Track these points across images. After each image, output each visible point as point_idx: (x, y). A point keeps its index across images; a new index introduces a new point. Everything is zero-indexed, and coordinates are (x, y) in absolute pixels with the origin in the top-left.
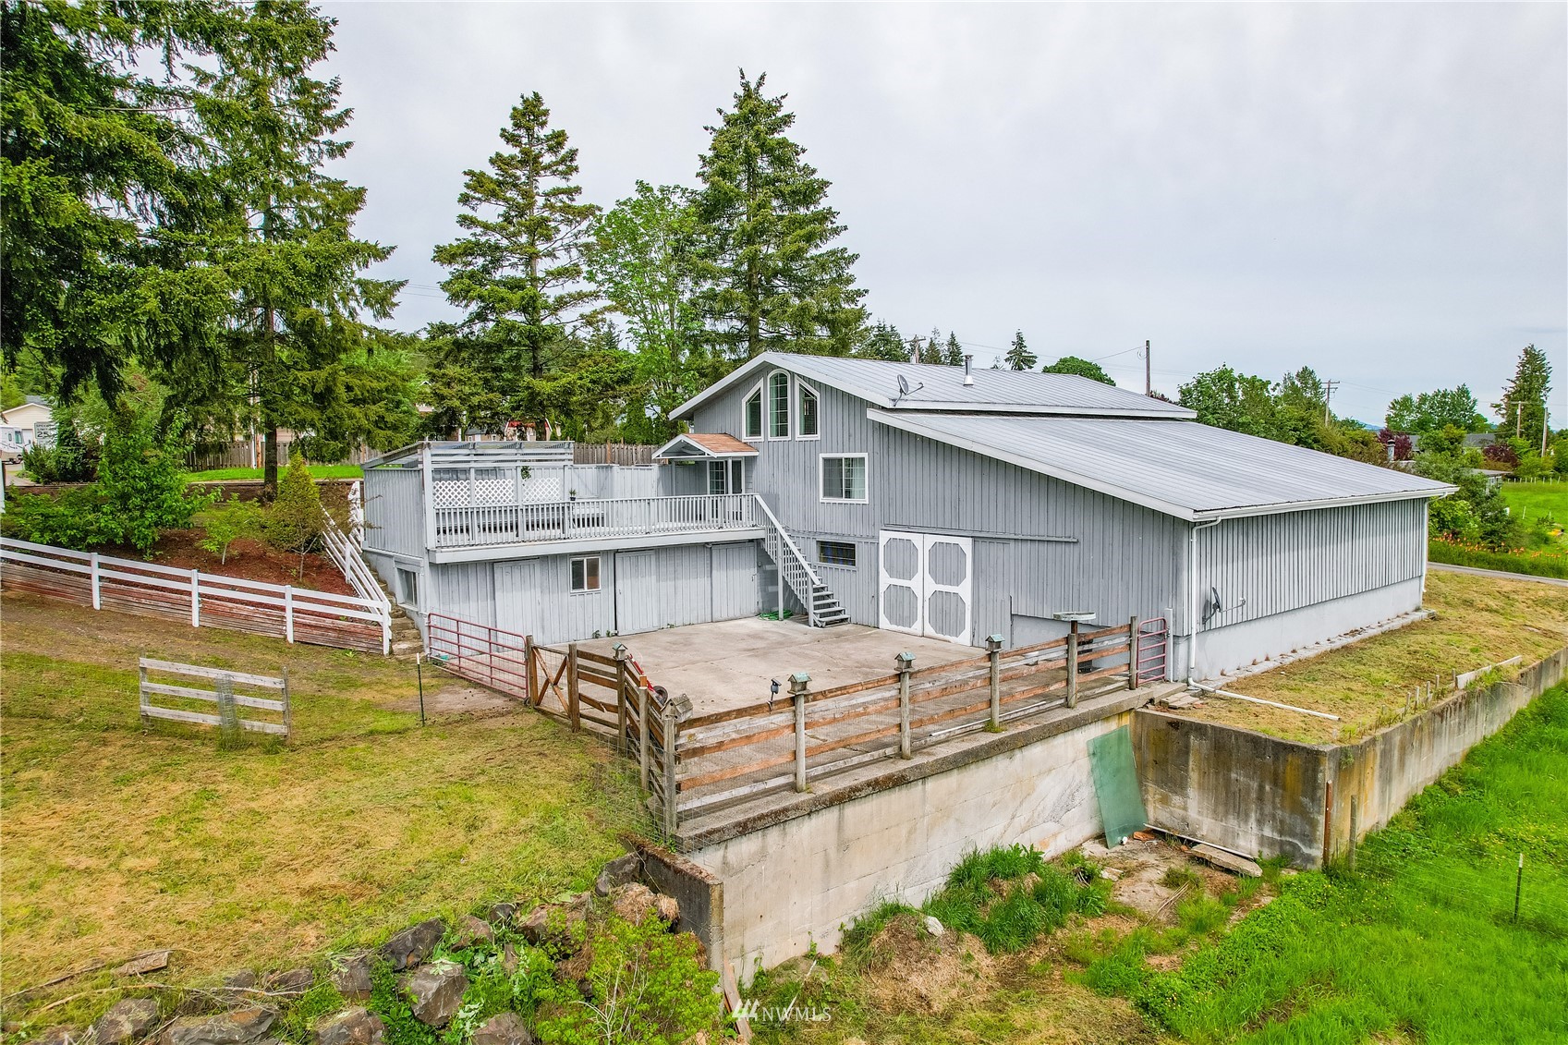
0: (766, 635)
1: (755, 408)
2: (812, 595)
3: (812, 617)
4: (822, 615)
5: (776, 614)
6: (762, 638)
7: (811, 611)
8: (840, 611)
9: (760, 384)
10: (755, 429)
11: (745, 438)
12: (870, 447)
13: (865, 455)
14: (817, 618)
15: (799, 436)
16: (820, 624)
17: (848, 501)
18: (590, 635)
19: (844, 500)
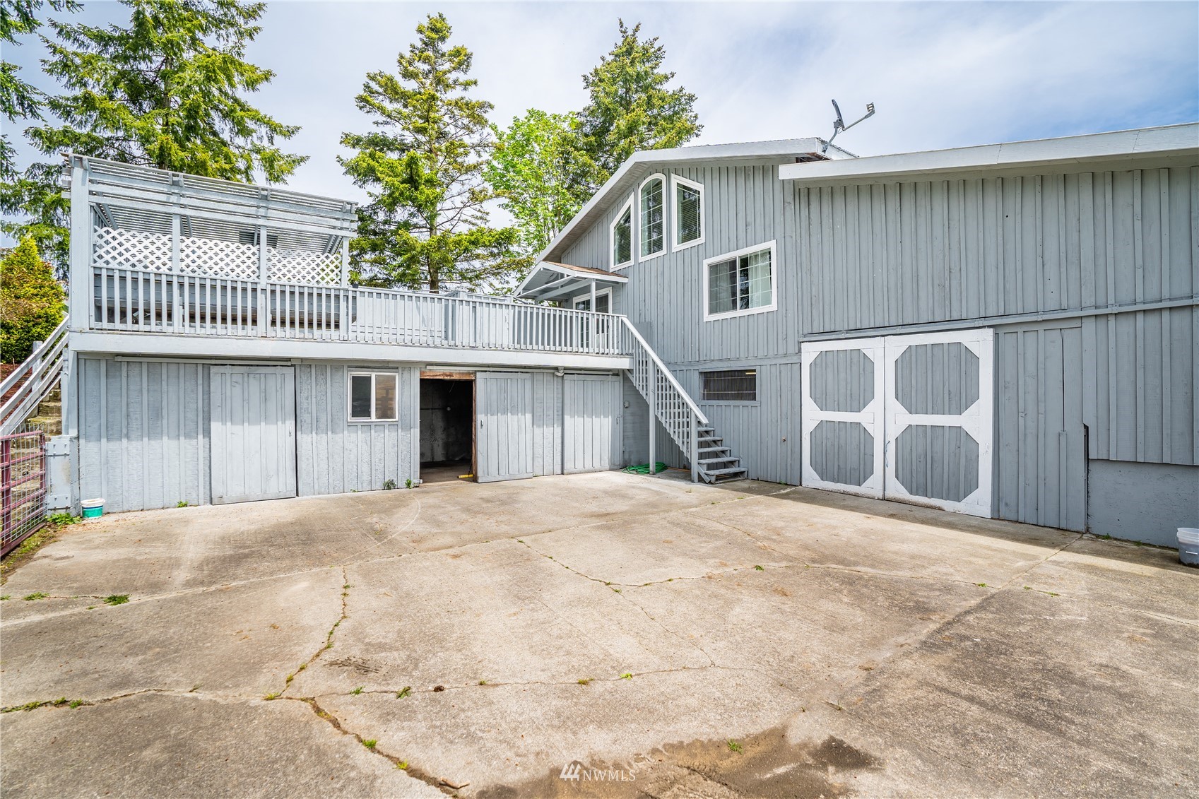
0: (631, 492)
1: (623, 233)
2: (695, 439)
3: (696, 469)
4: (710, 467)
5: (647, 466)
6: (624, 496)
7: (694, 460)
8: (732, 463)
9: (630, 201)
10: (624, 254)
11: (613, 266)
12: (779, 233)
13: (772, 245)
14: (703, 471)
15: (676, 247)
16: (707, 479)
17: (746, 312)
18: (379, 485)
19: (739, 313)
